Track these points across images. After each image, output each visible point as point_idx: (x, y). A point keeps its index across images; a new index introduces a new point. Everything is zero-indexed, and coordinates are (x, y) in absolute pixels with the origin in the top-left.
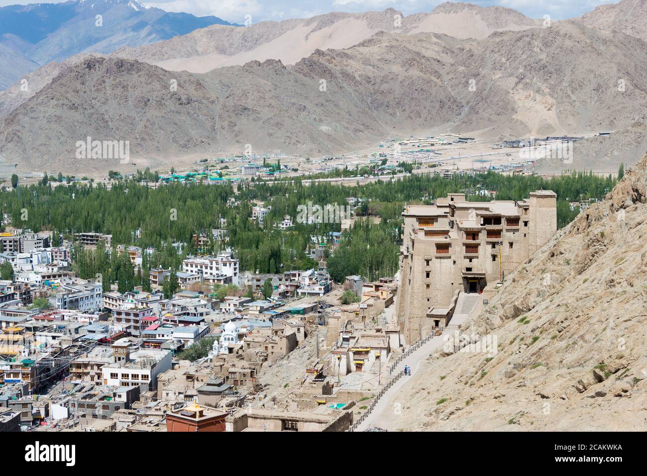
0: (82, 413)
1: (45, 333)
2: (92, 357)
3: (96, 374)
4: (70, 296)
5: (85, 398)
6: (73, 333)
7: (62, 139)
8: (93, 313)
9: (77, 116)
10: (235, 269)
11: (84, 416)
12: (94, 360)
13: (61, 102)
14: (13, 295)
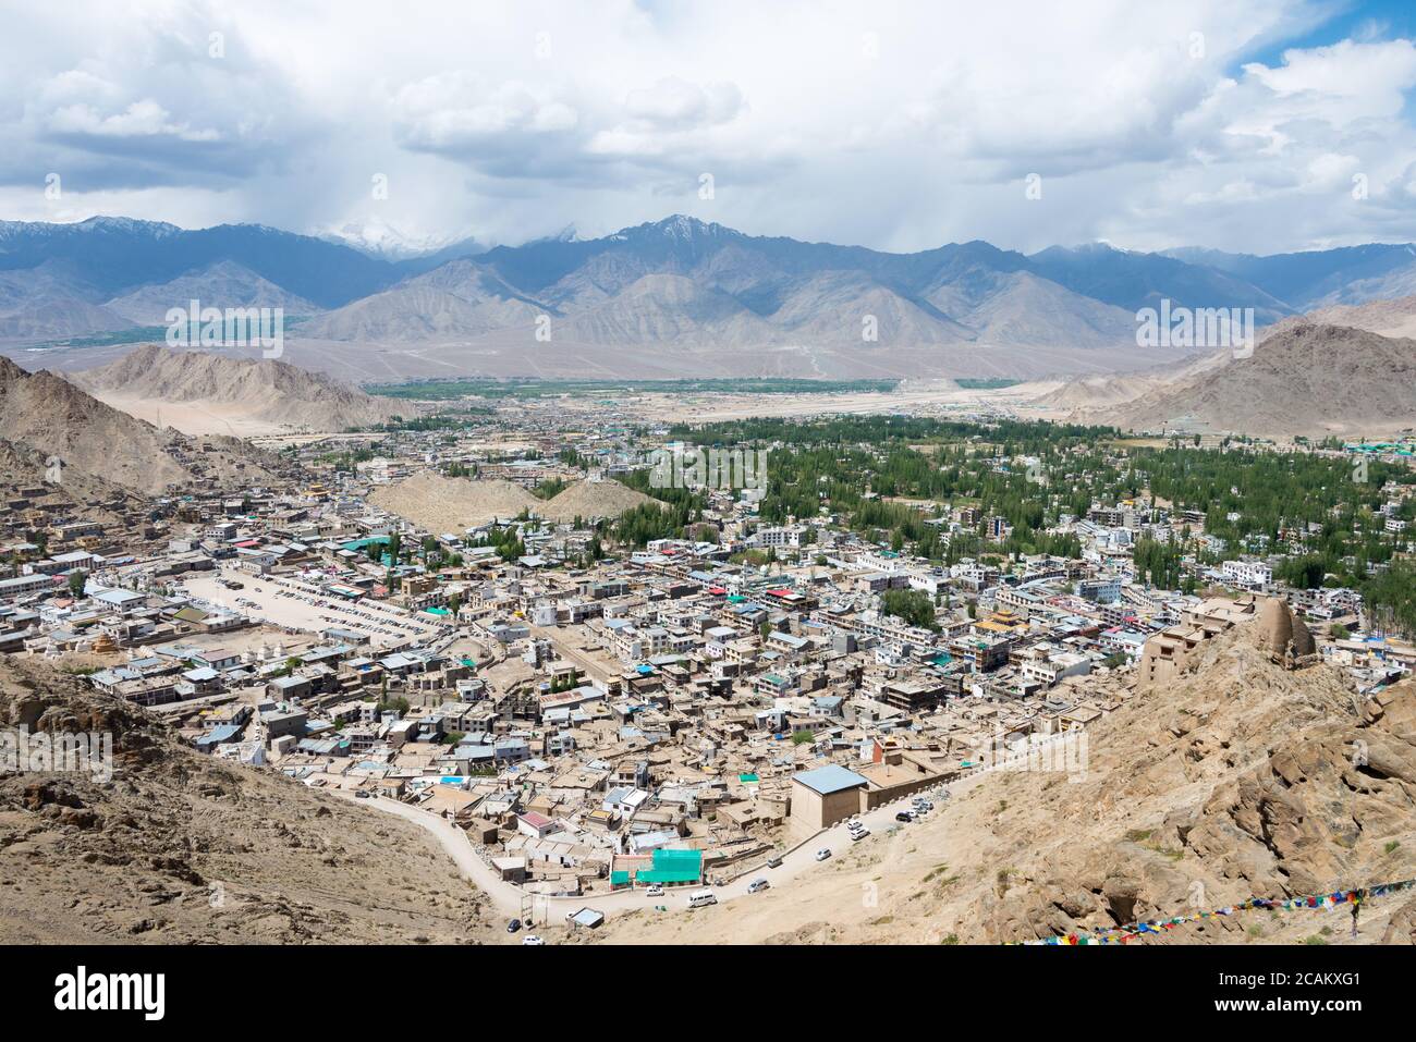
7: (1257, 402)
9: (1276, 380)
10: (1267, 578)
13: (1262, 367)
14: (1063, 571)
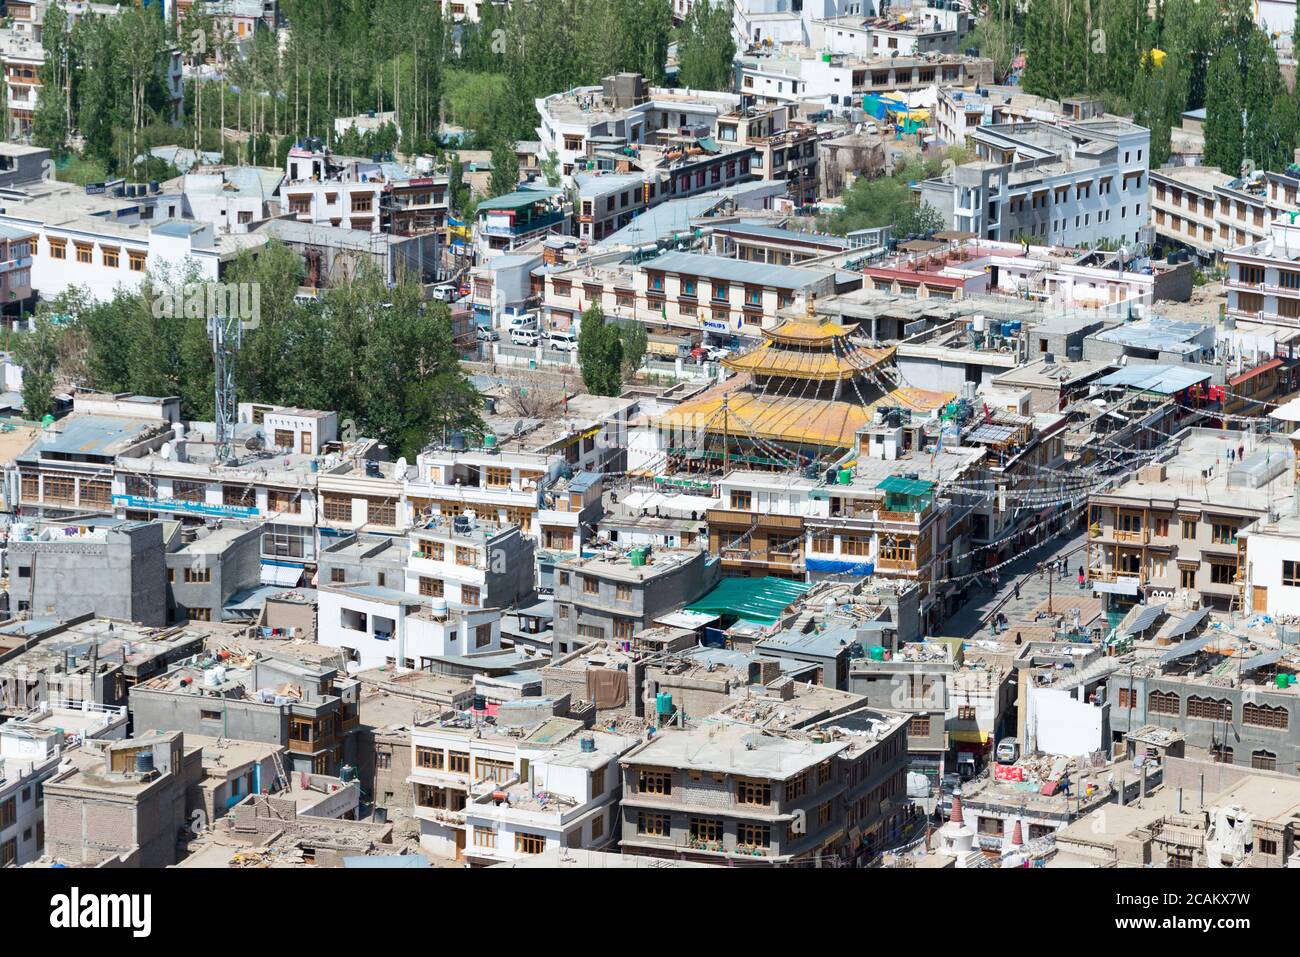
0: (1165, 736)
1: (934, 349)
2: (1190, 483)
3: (1208, 556)
4: (1015, 178)
5: (1176, 666)
6: (1060, 358)
8: (1127, 266)
11: (1177, 749)
12: (1199, 493)
14: (745, 157)
